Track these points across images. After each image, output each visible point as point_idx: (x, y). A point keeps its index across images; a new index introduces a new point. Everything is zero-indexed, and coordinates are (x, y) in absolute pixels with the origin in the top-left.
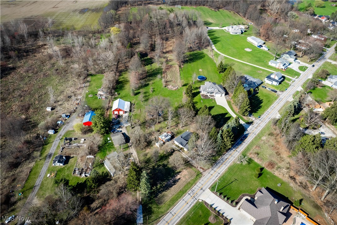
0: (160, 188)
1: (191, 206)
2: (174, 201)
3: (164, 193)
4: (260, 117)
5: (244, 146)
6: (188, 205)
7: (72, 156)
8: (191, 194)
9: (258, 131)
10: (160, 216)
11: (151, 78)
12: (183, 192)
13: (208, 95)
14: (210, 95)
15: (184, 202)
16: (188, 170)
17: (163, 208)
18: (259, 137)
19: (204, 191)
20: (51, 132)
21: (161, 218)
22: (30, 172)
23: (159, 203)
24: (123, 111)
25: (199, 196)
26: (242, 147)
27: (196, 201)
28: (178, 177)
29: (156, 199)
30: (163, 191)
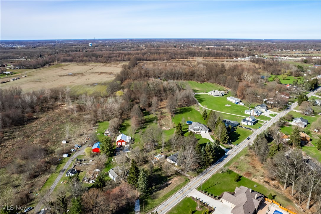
0: (154, 189)
1: (181, 200)
2: (166, 197)
3: (157, 192)
4: (238, 145)
5: (225, 163)
6: (178, 199)
7: (82, 170)
8: (181, 193)
9: (236, 153)
10: (155, 206)
11: (148, 123)
12: (174, 191)
13: (195, 132)
14: (196, 132)
15: (175, 197)
16: (178, 178)
17: (157, 201)
18: (237, 157)
19: (192, 190)
20: (65, 156)
21: (156, 208)
22: (46, 181)
23: (154, 198)
24: (125, 142)
25: (187, 194)
26: (223, 163)
27: (185, 197)
28: (170, 182)
29: (151, 196)
30: (158, 190)
